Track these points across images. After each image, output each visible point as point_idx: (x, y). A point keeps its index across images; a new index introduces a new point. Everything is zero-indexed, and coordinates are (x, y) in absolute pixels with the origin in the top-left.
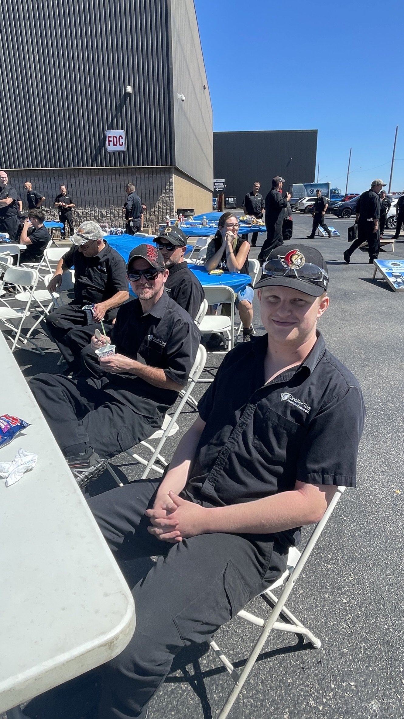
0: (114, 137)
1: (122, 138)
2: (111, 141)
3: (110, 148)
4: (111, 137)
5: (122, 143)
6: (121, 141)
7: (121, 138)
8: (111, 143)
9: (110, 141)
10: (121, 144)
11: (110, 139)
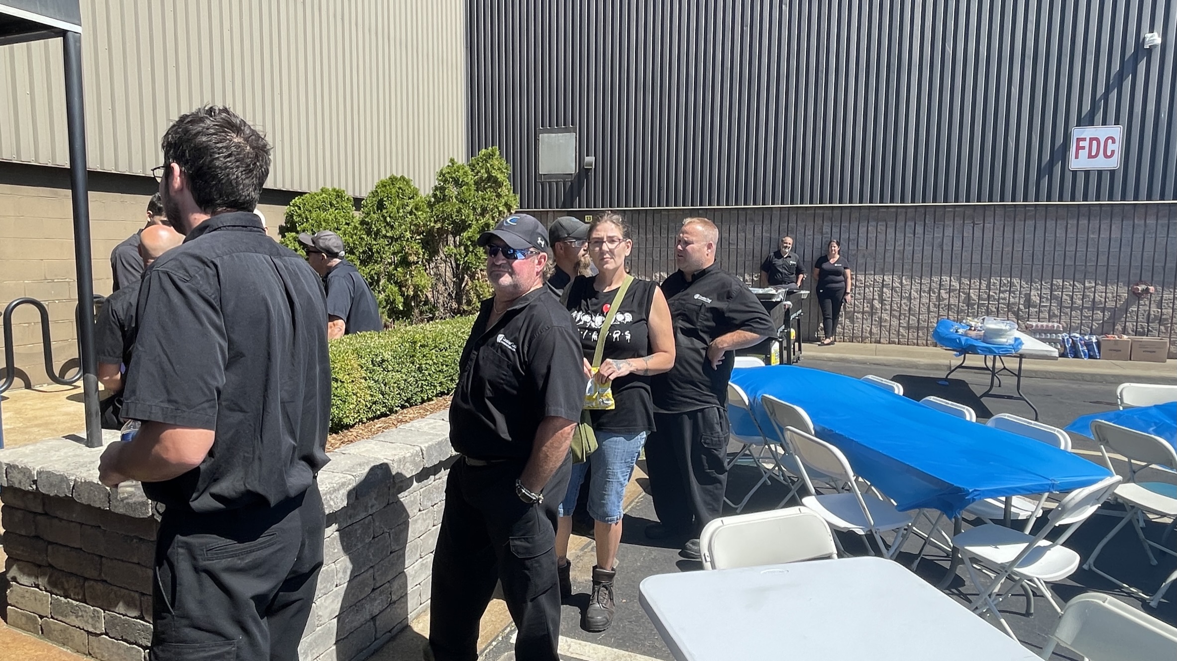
0: (1091, 140)
1: (1114, 142)
2: (1083, 148)
3: (1078, 162)
4: (1084, 139)
5: (1113, 152)
6: (1111, 147)
7: (1110, 141)
8: (1083, 153)
9: (1079, 148)
10: (1109, 153)
11: (1082, 144)
